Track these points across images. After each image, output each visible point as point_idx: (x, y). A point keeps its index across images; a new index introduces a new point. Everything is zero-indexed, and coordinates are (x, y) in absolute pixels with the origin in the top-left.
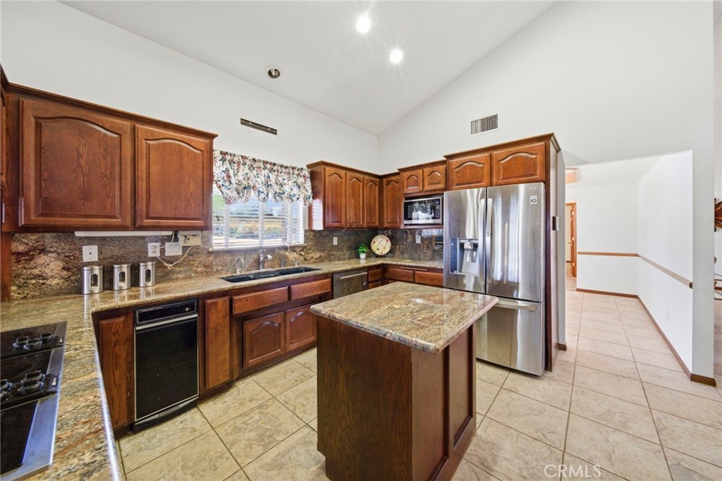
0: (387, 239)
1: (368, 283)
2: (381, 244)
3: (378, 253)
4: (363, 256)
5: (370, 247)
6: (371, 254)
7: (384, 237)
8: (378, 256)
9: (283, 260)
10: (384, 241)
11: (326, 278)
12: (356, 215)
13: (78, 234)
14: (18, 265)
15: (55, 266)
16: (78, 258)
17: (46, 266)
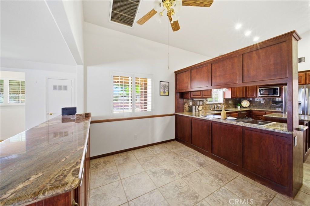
0: (248, 101)
1: (246, 115)
2: (245, 103)
3: (244, 106)
4: (239, 107)
5: (241, 104)
6: (241, 106)
7: (246, 101)
8: (244, 107)
9: (218, 107)
10: (247, 102)
11: (237, 113)
12: (239, 94)
13: (194, 99)
14: (184, 105)
15: (187, 106)
16: (189, 105)
17: (186, 106)
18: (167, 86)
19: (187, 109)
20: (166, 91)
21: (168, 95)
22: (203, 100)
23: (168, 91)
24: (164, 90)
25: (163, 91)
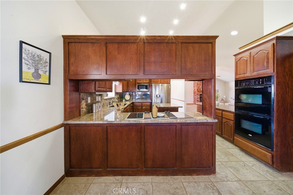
3: (127, 99)
4: (124, 101)
10: (128, 96)
14: (80, 104)
15: (85, 104)
16: (88, 102)
17: (83, 105)
18: (46, 62)
19: (84, 110)
20: (40, 72)
21: (49, 84)
22: (102, 94)
23: (48, 73)
24: (37, 70)
25: (33, 70)
